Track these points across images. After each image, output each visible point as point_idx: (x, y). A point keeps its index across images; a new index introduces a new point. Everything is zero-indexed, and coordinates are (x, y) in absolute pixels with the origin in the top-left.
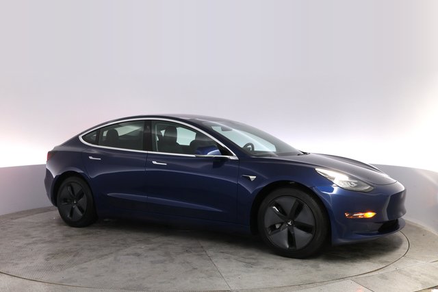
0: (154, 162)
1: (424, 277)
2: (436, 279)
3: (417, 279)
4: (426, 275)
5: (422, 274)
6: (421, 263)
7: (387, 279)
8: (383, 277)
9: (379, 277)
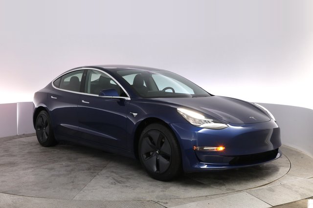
0: (83, 101)
1: (302, 189)
2: (311, 191)
3: (297, 192)
4: (303, 188)
5: (301, 188)
6: (299, 179)
7: (273, 191)
8: (271, 190)
9: (268, 190)
